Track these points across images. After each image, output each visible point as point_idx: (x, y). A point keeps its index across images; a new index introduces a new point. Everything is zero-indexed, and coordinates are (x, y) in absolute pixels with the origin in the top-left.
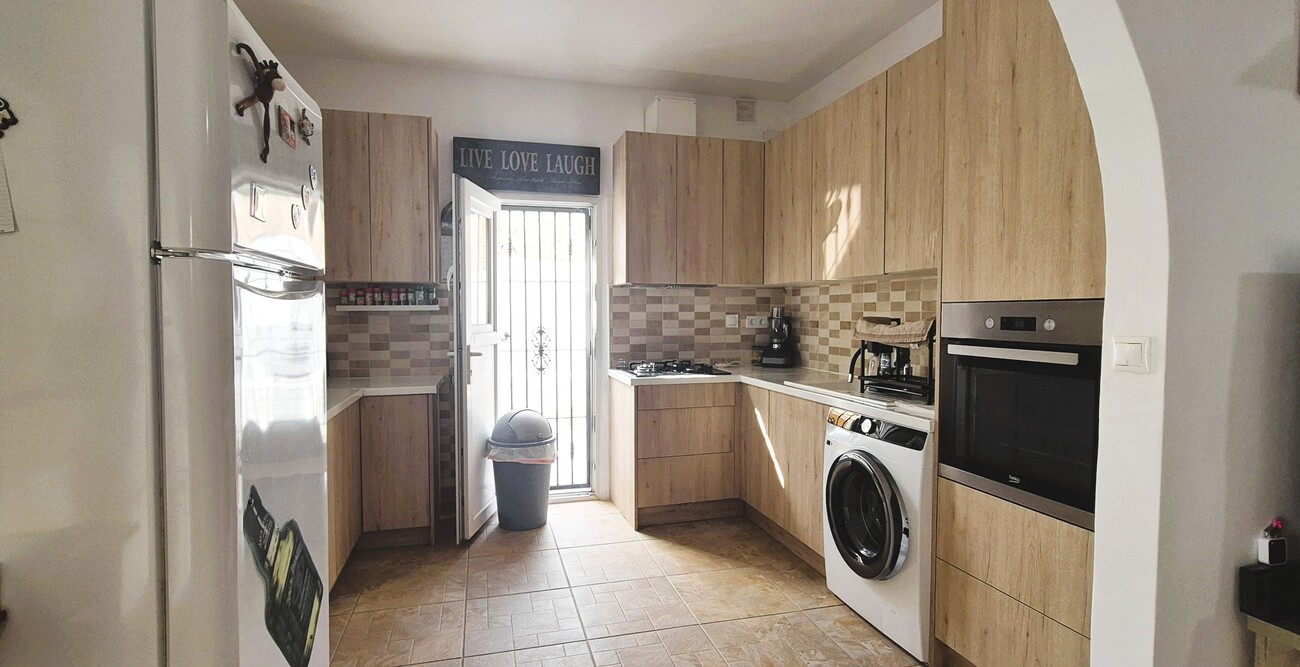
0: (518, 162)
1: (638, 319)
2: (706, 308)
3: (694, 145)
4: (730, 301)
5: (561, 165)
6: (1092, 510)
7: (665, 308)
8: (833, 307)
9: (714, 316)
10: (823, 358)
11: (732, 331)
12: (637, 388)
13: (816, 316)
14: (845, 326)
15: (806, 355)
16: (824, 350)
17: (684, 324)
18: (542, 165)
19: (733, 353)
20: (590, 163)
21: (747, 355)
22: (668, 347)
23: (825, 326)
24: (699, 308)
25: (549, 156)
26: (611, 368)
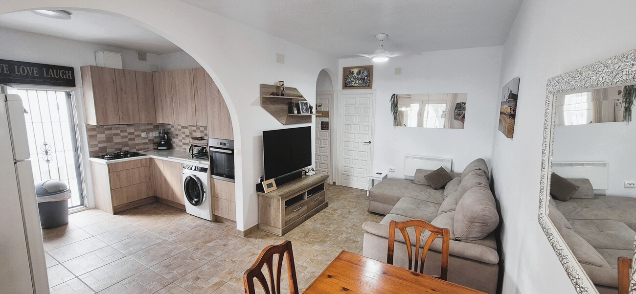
0: (26, 71)
1: (101, 137)
2: (132, 131)
3: (123, 72)
4: (142, 127)
5: (52, 74)
6: (234, 179)
7: (114, 132)
8: (183, 130)
9: (136, 133)
10: (180, 146)
11: (145, 138)
12: (108, 165)
13: (177, 132)
14: (187, 136)
15: (174, 145)
16: (181, 144)
17: (123, 137)
18: (41, 73)
19: (146, 146)
20: (69, 73)
21: (151, 146)
22: (117, 147)
23: (180, 136)
24: (128, 131)
25: (44, 69)
26: (90, 157)
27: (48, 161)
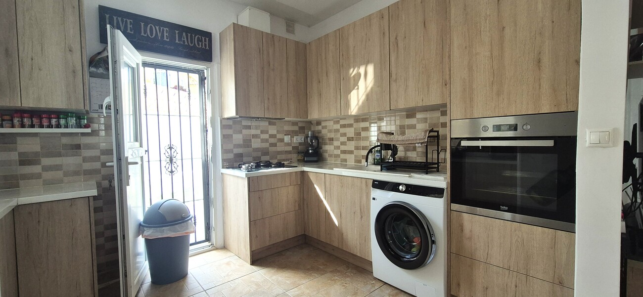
0: (154, 32)
1: (238, 138)
2: (275, 132)
3: (272, 37)
4: (286, 128)
5: (185, 39)
7: (253, 132)
8: (342, 130)
9: (279, 136)
10: (337, 156)
11: (288, 144)
12: (249, 178)
13: (332, 135)
14: (350, 139)
15: (326, 155)
16: (338, 152)
17: (263, 141)
18: (172, 38)
19: (289, 156)
20: (205, 41)
21: (295, 156)
22: (255, 154)
23: (338, 140)
24: (271, 132)
25: (177, 32)
26: (223, 168)
27: (172, 172)
